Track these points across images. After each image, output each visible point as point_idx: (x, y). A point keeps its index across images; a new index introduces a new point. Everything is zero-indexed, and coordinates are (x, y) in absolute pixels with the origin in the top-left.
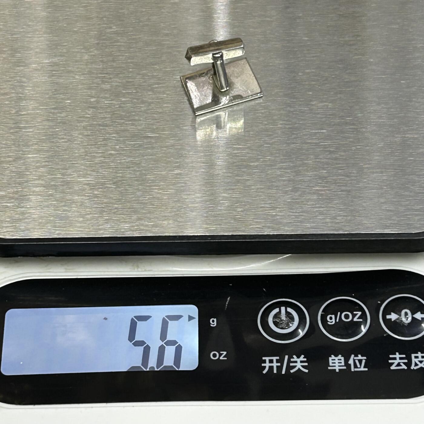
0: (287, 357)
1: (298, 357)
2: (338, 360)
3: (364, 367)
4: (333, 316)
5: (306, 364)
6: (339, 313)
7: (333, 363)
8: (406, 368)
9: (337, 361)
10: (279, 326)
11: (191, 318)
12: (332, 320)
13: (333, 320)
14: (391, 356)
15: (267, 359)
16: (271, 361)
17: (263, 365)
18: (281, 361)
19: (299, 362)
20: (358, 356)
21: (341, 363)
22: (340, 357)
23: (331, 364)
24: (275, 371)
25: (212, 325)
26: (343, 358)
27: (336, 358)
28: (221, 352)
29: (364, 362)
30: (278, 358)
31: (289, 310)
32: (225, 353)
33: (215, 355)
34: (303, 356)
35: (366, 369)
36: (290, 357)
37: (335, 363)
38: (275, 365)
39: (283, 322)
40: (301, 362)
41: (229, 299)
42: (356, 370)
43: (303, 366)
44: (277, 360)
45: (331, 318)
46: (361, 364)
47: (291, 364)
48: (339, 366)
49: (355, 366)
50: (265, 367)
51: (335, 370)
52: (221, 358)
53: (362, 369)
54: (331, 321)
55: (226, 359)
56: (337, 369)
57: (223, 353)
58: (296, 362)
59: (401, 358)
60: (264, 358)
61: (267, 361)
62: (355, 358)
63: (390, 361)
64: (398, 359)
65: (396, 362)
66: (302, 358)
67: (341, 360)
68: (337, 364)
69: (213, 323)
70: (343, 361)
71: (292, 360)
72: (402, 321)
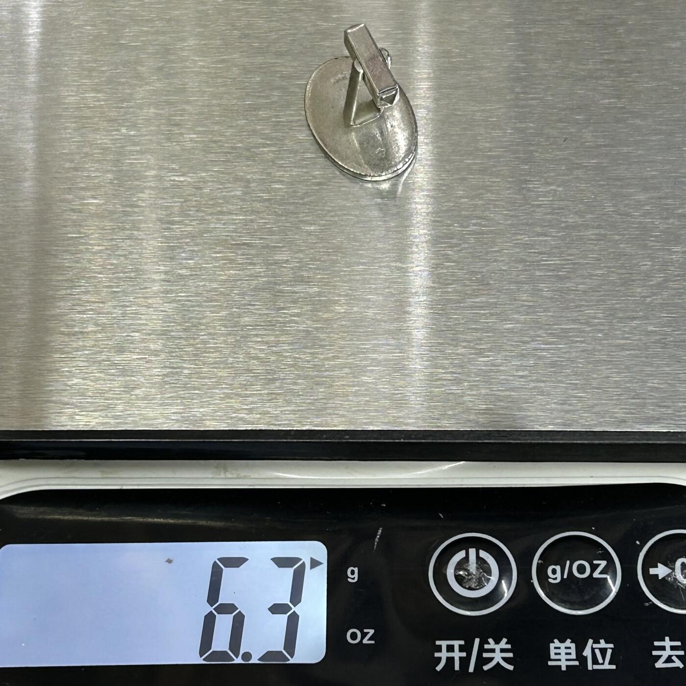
0: (477, 641)
1: (497, 642)
2: (566, 648)
3: (610, 663)
4: (558, 568)
5: (511, 655)
6: (568, 563)
7: (556, 654)
8: (681, 666)
9: (563, 651)
10: (464, 585)
11: (315, 563)
12: (555, 575)
13: (558, 575)
14: (656, 643)
15: (444, 644)
16: (450, 649)
17: (437, 655)
18: (467, 648)
19: (499, 650)
20: (599, 643)
21: (570, 654)
22: (568, 643)
23: (553, 656)
24: (457, 667)
25: (349, 580)
26: (573, 646)
27: (563, 646)
28: (365, 631)
29: (609, 652)
30: (462, 642)
31: (483, 554)
32: (372, 632)
33: (354, 636)
34: (505, 640)
35: (614, 667)
36: (484, 642)
37: (559, 654)
38: (457, 655)
39: (472, 578)
40: (502, 651)
41: (380, 531)
42: (596, 667)
43: (504, 659)
44: (460, 646)
45: (554, 572)
46: (604, 658)
47: (485, 655)
48: (567, 660)
49: (595, 661)
50: (440, 659)
51: (560, 667)
52: (365, 641)
53: (606, 666)
54: (554, 577)
55: (373, 642)
56: (564, 665)
57: (369, 633)
58: (493, 651)
59: (673, 648)
60: (438, 643)
61: (444, 649)
62: (595, 646)
63: (655, 653)
64: (668, 648)
65: (665, 654)
66: (503, 644)
67: (569, 648)
68: (563, 657)
69: (352, 577)
70: (573, 651)
71: (486, 646)
72: (675, 579)
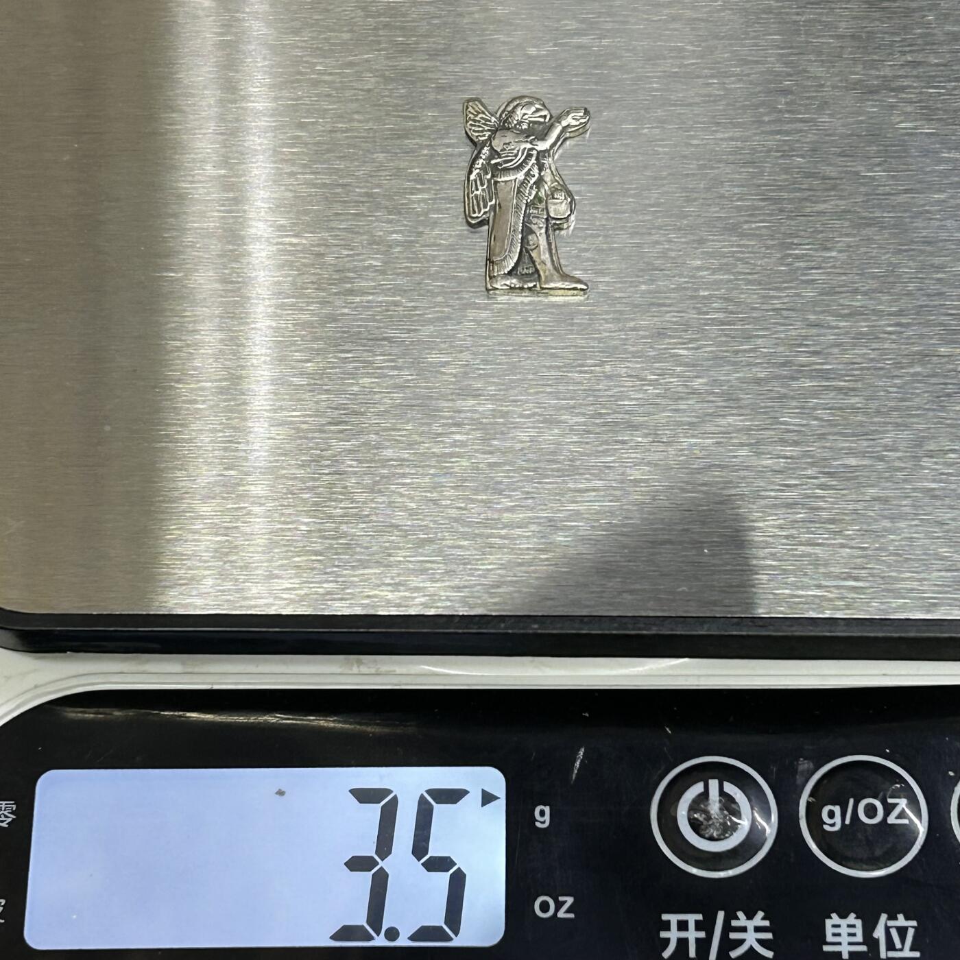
0: (721, 915)
1: (750, 917)
2: (849, 926)
3: (912, 949)
4: (837, 809)
5: (769, 936)
6: (851, 801)
7: (834, 935)
9: (844, 930)
10: (703, 832)
11: (487, 798)
12: (833, 819)
13: (838, 819)
15: (673, 918)
16: (683, 926)
17: (663, 934)
18: (706, 925)
19: (753, 929)
20: (896, 919)
21: (854, 935)
22: (852, 918)
23: (829, 938)
24: (692, 954)
25: (538, 824)
26: (859, 923)
27: (844, 922)
28: (561, 899)
29: (911, 932)
30: (700, 917)
31: (729, 788)
32: (570, 900)
33: (544, 907)
34: (761, 914)
35: (917, 954)
36: (730, 916)
37: (839, 935)
38: (692, 935)
39: (713, 823)
40: (757, 929)
41: (581, 753)
42: (892, 954)
43: (760, 941)
44: (697, 922)
45: (831, 815)
46: (903, 941)
47: (733, 936)
49: (891, 946)
51: (840, 953)
52: (561, 914)
53: (907, 953)
54: (831, 822)
55: (571, 916)
56: (845, 950)
57: (566, 902)
58: (744, 929)
60: (665, 917)
61: (674, 926)
62: (890, 923)
66: (759, 920)
67: (853, 926)
68: (845, 939)
69: (542, 819)
70: (859, 931)
71: (734, 923)
